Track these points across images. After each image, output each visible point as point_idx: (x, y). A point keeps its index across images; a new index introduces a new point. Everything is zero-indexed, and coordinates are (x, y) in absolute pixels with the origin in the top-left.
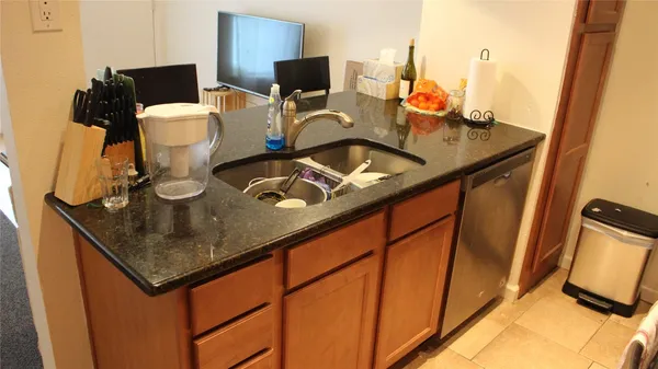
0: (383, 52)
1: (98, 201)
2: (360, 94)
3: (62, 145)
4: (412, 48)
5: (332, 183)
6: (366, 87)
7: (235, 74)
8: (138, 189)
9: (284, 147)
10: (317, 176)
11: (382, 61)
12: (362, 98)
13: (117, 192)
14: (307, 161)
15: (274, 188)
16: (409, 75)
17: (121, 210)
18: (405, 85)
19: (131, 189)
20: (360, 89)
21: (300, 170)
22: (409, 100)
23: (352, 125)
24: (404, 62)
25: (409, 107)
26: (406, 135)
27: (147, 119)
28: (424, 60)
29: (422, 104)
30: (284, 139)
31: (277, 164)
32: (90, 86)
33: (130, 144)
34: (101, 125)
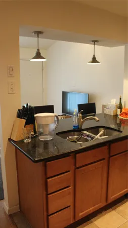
0: (112, 100)
1: (23, 140)
2: (105, 114)
3: (14, 125)
4: (121, 99)
5: (92, 138)
6: (107, 112)
7: (68, 111)
8: (34, 138)
9: (78, 128)
10: (88, 136)
11: (112, 103)
12: (106, 115)
13: (28, 138)
14: (85, 132)
15: (75, 139)
16: (120, 107)
17: (28, 142)
18: (119, 110)
19: (32, 138)
20: (105, 112)
21: (83, 134)
22: (120, 115)
23: (99, 121)
24: (118, 103)
25: (120, 117)
26: (120, 126)
27: (37, 116)
28: (125, 102)
29: (124, 116)
30: (78, 125)
31: (76, 133)
32: (22, 108)
33: (32, 125)
34: (25, 119)
